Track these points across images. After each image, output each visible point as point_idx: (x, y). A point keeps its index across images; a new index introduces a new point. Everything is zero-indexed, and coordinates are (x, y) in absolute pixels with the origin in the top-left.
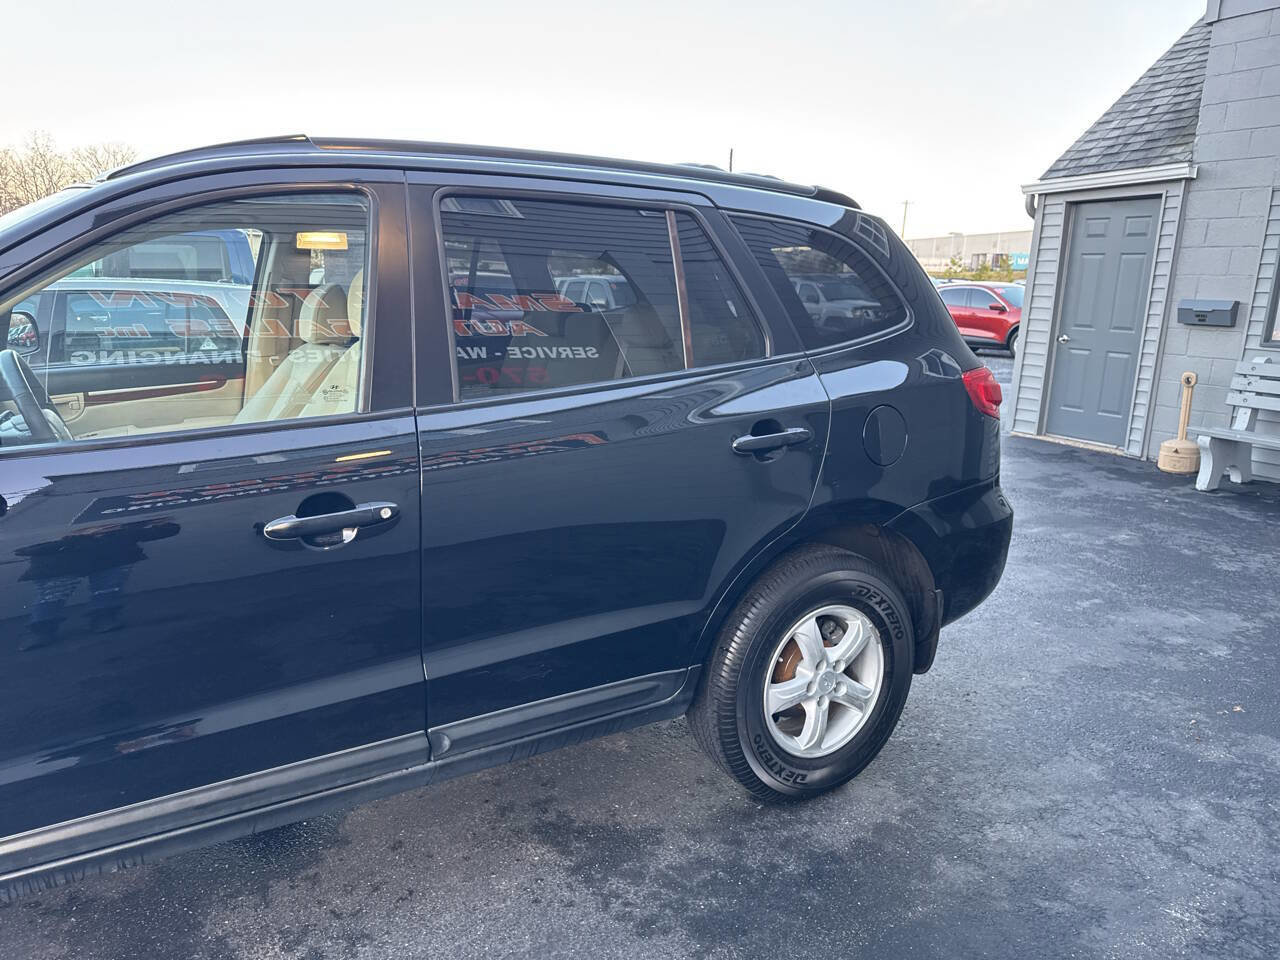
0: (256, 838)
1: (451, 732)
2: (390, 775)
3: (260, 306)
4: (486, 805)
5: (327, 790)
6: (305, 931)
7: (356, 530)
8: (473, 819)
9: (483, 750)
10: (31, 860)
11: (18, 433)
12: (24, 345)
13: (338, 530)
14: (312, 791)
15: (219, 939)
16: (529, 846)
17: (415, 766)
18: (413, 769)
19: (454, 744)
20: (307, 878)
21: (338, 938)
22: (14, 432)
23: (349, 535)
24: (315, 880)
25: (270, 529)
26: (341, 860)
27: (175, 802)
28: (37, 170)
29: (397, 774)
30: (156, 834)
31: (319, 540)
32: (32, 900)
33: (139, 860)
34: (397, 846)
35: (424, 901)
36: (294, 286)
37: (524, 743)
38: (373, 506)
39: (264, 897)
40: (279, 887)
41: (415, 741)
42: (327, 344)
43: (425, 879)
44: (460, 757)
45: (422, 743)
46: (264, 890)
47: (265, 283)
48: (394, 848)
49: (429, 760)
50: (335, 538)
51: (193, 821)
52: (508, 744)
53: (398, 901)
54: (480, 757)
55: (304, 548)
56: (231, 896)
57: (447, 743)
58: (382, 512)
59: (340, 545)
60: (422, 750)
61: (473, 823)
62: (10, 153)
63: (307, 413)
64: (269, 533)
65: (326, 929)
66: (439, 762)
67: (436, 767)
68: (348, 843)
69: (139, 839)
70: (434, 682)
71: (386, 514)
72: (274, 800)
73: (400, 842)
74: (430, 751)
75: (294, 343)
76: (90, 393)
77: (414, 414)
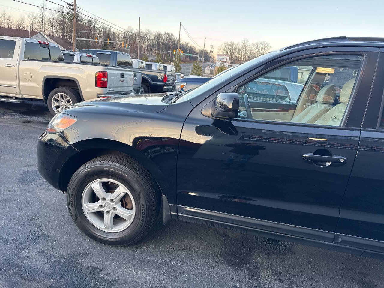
0: (269, 240)
1: (343, 237)
2: (319, 241)
3: (306, 89)
4: (342, 265)
5: (298, 237)
6: (279, 272)
7: (331, 163)
8: (337, 267)
9: (352, 248)
10: (223, 220)
11: (243, 116)
12: (241, 94)
13: (326, 162)
14: (294, 235)
15: (256, 262)
16: (356, 286)
17: (327, 242)
18: (327, 243)
19: (343, 241)
20: (281, 258)
21: (288, 280)
22: (243, 115)
23: (328, 164)
24: (283, 260)
25: (305, 156)
26: (292, 258)
27: (258, 222)
28: (243, 49)
29: (321, 242)
30: (251, 228)
31: (319, 163)
32: (216, 229)
33: (246, 232)
34: (310, 262)
35: (316, 283)
36: (318, 84)
37: (368, 252)
38: (338, 157)
39: (269, 257)
40: (273, 257)
41: (330, 234)
42: (325, 103)
43: (317, 277)
44: (343, 246)
45: (332, 236)
46: (269, 255)
47: (310, 82)
48: (308, 263)
49: (332, 242)
50: (324, 164)
51: (261, 228)
52: (362, 250)
53: (307, 279)
54: (350, 249)
55: (313, 164)
56: (260, 252)
57: (340, 240)
58: (341, 160)
59: (325, 166)
60: (331, 238)
61: (336, 268)
62: (238, 45)
63: (316, 123)
64: (305, 157)
65: (285, 275)
66: (335, 245)
67: (334, 246)
68: (294, 254)
69: (247, 227)
70: (341, 219)
71: (342, 161)
72: (283, 233)
73: (311, 262)
74: (334, 239)
75: (314, 101)
76: (254, 108)
77: (360, 130)
